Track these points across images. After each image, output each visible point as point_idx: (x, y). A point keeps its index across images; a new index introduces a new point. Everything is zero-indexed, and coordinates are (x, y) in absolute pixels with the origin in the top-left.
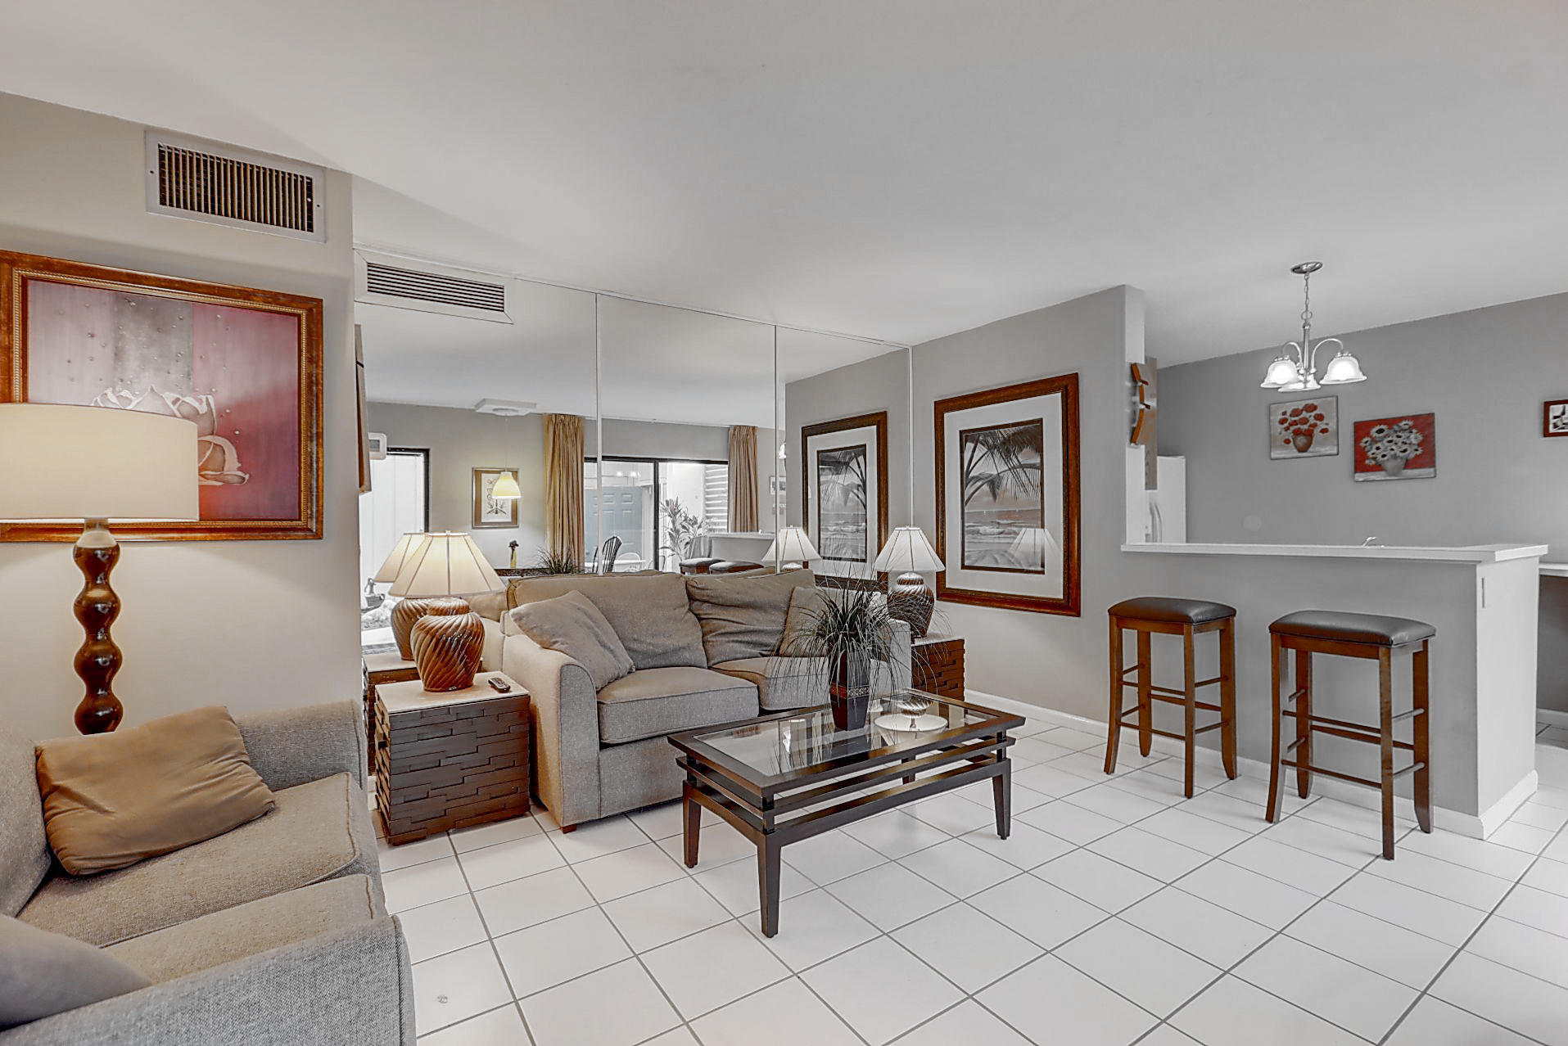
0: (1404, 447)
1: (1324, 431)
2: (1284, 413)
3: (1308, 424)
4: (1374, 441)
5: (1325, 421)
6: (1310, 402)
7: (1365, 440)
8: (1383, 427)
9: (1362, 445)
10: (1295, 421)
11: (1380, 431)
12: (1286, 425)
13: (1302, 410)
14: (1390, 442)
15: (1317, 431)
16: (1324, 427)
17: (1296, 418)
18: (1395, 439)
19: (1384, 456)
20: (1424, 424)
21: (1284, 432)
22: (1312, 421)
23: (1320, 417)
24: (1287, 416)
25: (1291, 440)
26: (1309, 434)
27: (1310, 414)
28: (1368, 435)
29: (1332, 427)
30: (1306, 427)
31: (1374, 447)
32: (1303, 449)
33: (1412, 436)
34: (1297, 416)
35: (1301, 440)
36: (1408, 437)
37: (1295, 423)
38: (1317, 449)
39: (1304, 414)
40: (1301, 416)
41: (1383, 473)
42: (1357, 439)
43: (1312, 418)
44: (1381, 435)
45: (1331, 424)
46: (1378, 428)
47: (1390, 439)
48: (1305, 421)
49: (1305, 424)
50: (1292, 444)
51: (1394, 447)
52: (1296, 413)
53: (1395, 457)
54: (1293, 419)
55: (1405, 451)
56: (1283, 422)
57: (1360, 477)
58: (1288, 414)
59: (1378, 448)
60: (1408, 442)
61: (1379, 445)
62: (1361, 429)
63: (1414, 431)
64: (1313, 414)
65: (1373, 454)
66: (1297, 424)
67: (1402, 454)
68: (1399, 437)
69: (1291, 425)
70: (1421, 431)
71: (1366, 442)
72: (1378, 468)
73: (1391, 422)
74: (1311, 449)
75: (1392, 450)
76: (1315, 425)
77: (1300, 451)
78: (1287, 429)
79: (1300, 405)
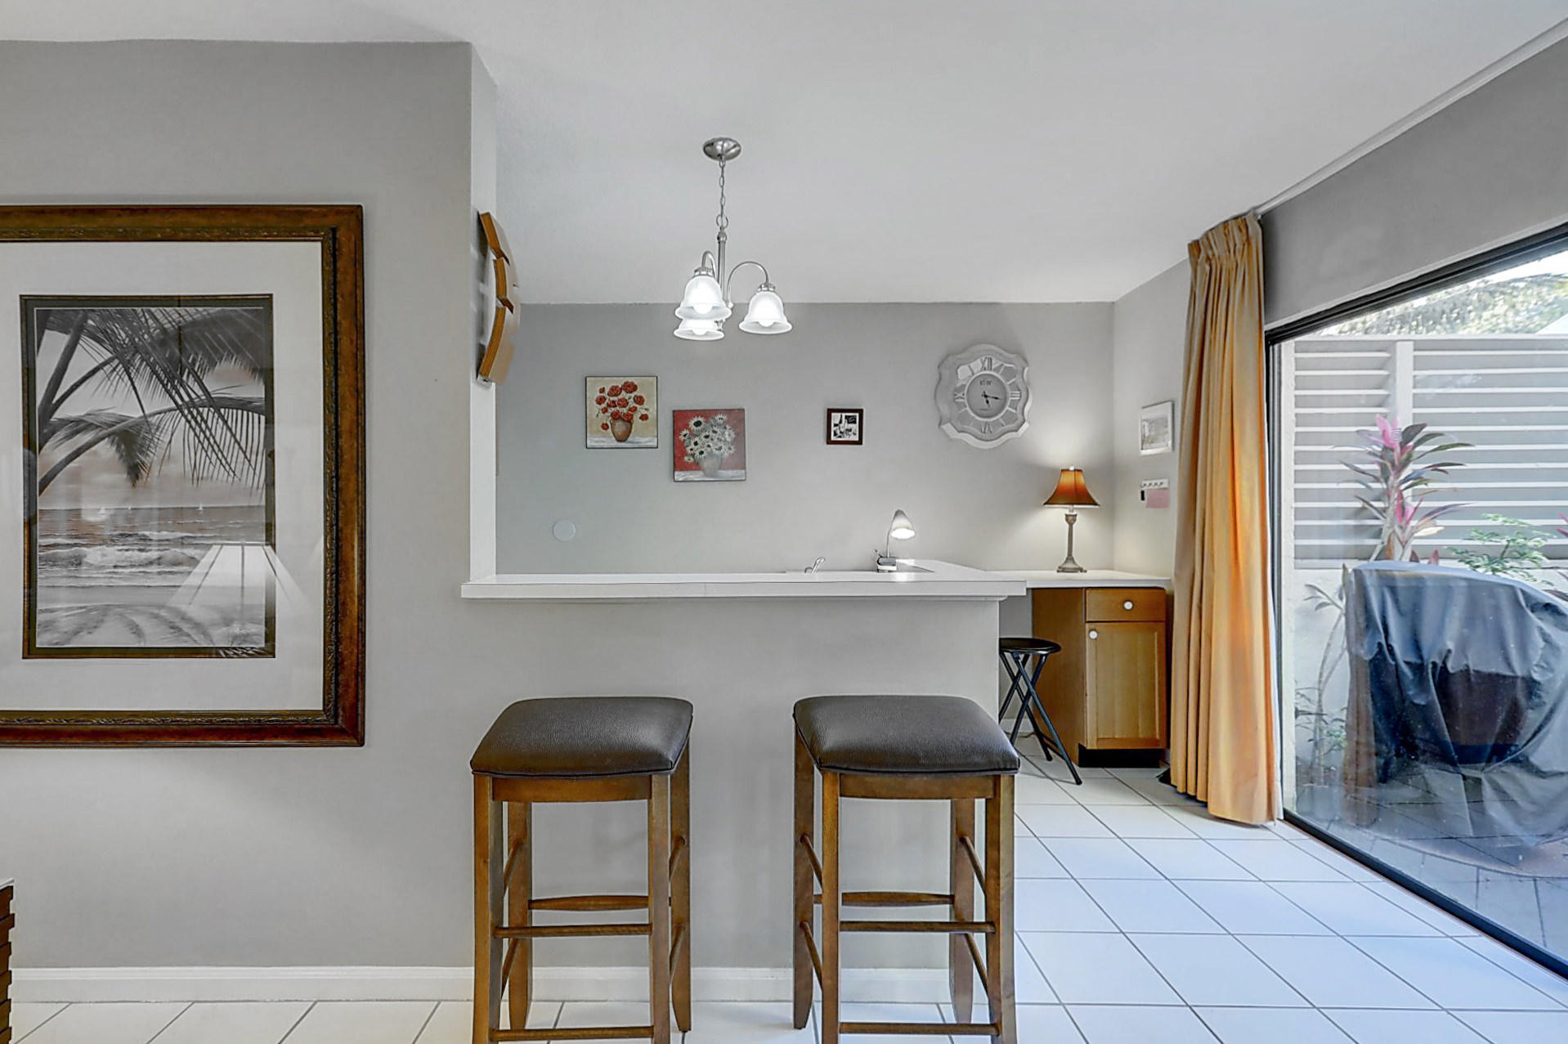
0: (720, 444)
1: (644, 417)
2: (602, 390)
3: (627, 408)
4: (693, 435)
5: (645, 406)
6: (630, 380)
7: (685, 432)
8: (700, 419)
9: (682, 438)
10: (614, 402)
11: (698, 424)
12: (604, 405)
13: (621, 389)
14: (707, 437)
15: (637, 417)
16: (644, 412)
17: (615, 399)
18: (711, 434)
19: (702, 453)
20: (736, 417)
21: (601, 415)
22: (632, 404)
23: (640, 400)
24: (605, 394)
25: (610, 426)
26: (628, 420)
27: (629, 395)
28: (686, 426)
29: (651, 414)
30: (625, 410)
31: (692, 442)
32: (622, 439)
33: (727, 433)
34: (616, 395)
35: (620, 426)
36: (723, 433)
37: (613, 404)
38: (637, 439)
39: (624, 395)
40: (620, 397)
41: (701, 473)
42: (676, 433)
43: (632, 400)
44: (699, 428)
45: (651, 410)
46: (696, 420)
47: (707, 433)
48: (624, 403)
49: (624, 407)
50: (610, 430)
51: (711, 444)
52: (615, 391)
53: (711, 455)
54: (612, 399)
55: (720, 448)
56: (600, 401)
57: (680, 476)
58: (607, 391)
59: (696, 444)
60: (723, 439)
61: (697, 439)
62: (680, 418)
63: (728, 427)
64: (633, 395)
65: (691, 450)
66: (615, 406)
67: (717, 452)
68: (715, 432)
69: (609, 405)
70: (734, 427)
71: (685, 436)
72: (696, 466)
73: (707, 414)
74: (630, 439)
75: (709, 446)
76: (635, 409)
77: (619, 440)
78: (605, 411)
79: (620, 382)
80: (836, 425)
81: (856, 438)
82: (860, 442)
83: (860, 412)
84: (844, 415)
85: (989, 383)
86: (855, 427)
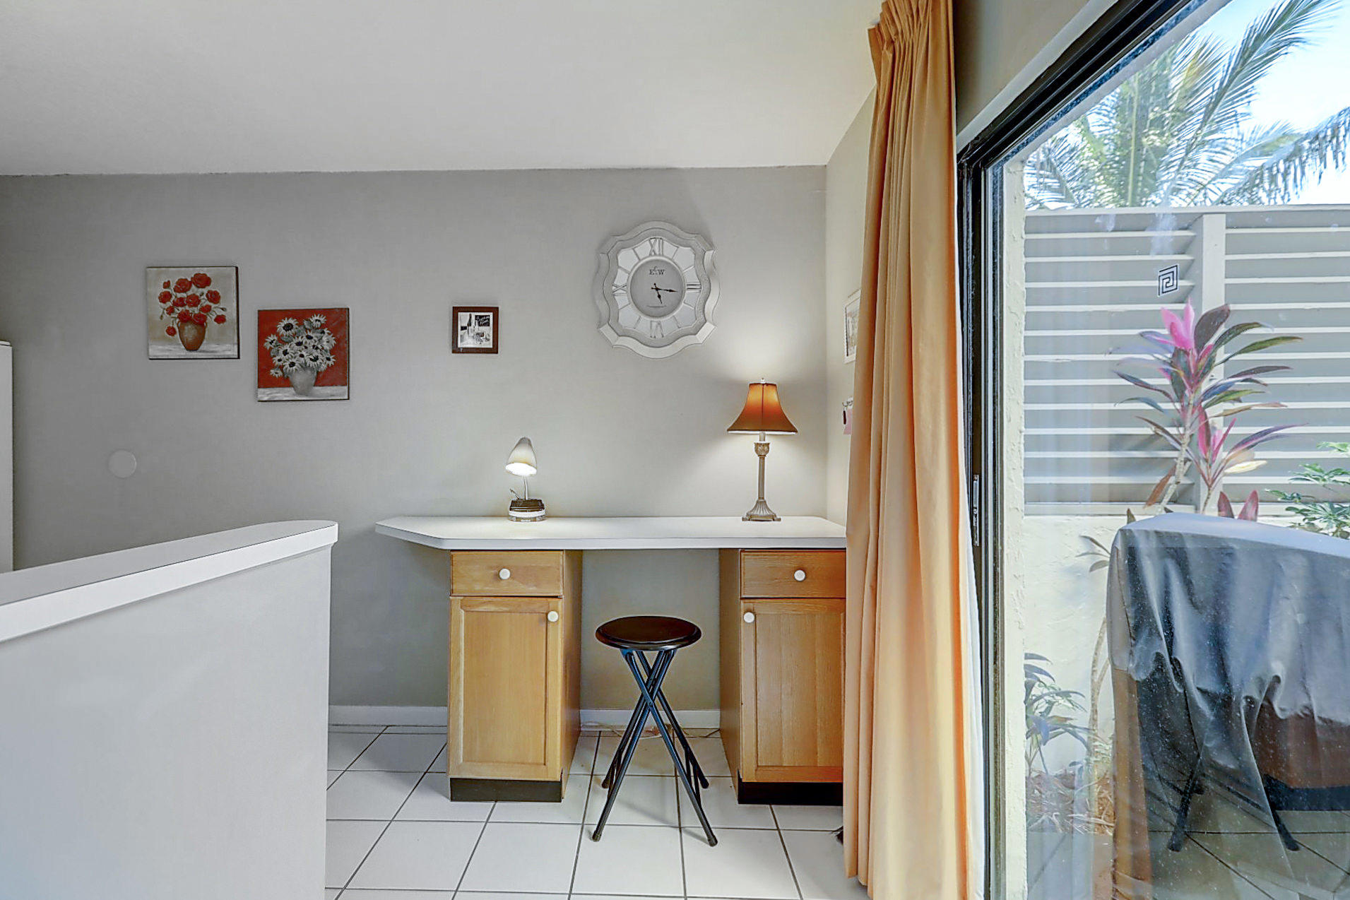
0: (316, 353)
1: (220, 319)
2: (167, 285)
3: (199, 306)
4: (282, 341)
5: (222, 304)
6: (202, 271)
7: (271, 338)
8: (291, 321)
9: (267, 345)
10: (181, 299)
11: (288, 327)
12: (169, 304)
13: (191, 283)
14: (299, 344)
15: (211, 319)
16: (220, 313)
17: (184, 295)
18: (305, 340)
19: (292, 364)
20: (337, 321)
21: (166, 316)
22: (204, 302)
23: (214, 297)
24: (171, 290)
25: (177, 330)
26: (200, 322)
27: (200, 290)
28: (274, 331)
29: (230, 315)
30: (196, 310)
31: (281, 351)
32: (193, 346)
33: (325, 339)
34: (185, 291)
35: (190, 332)
36: (320, 340)
37: (180, 302)
38: (213, 347)
39: (194, 290)
40: (190, 293)
41: (291, 390)
42: (262, 337)
43: (204, 296)
44: (290, 332)
45: (228, 310)
46: (286, 322)
47: (300, 340)
48: (195, 301)
49: (195, 305)
50: (177, 335)
51: (304, 353)
52: (183, 285)
53: (304, 367)
54: (179, 295)
55: (316, 359)
56: (165, 298)
57: (265, 394)
58: (173, 285)
59: (285, 353)
60: (319, 346)
61: (287, 347)
62: (267, 320)
63: (325, 330)
64: (205, 291)
65: (280, 360)
66: (183, 305)
67: (312, 364)
68: (309, 338)
69: (175, 304)
70: (334, 332)
71: (271, 343)
72: (285, 382)
73: (302, 315)
74: (203, 347)
75: (302, 356)
76: (207, 309)
77: (189, 347)
78: (171, 311)
79: (189, 275)
80: (463, 328)
81: (490, 345)
82: (494, 350)
83: (495, 310)
84: (474, 314)
85: (661, 272)
86: (488, 331)
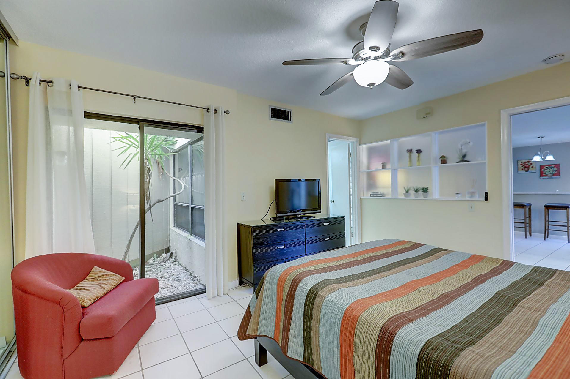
0: (553, 171)
1: (532, 167)
2: (522, 163)
4: (545, 170)
5: (533, 165)
6: (529, 160)
8: (547, 166)
11: (547, 167)
12: (522, 165)
14: (549, 170)
15: (530, 168)
17: (525, 164)
19: (548, 173)
20: (557, 166)
22: (529, 165)
26: (528, 168)
28: (544, 168)
30: (527, 166)
35: (526, 169)
37: (525, 165)
38: (531, 171)
39: (527, 163)
41: (547, 177)
42: (541, 169)
46: (546, 167)
48: (527, 165)
50: (524, 170)
53: (550, 173)
57: (542, 177)
59: (546, 171)
62: (542, 167)
63: (555, 168)
64: (530, 163)
67: (552, 173)
68: (551, 169)
69: (524, 165)
70: (557, 168)
71: (543, 170)
73: (550, 165)
74: (529, 171)
76: (530, 166)
77: (526, 171)
78: (522, 166)
79: (526, 161)
